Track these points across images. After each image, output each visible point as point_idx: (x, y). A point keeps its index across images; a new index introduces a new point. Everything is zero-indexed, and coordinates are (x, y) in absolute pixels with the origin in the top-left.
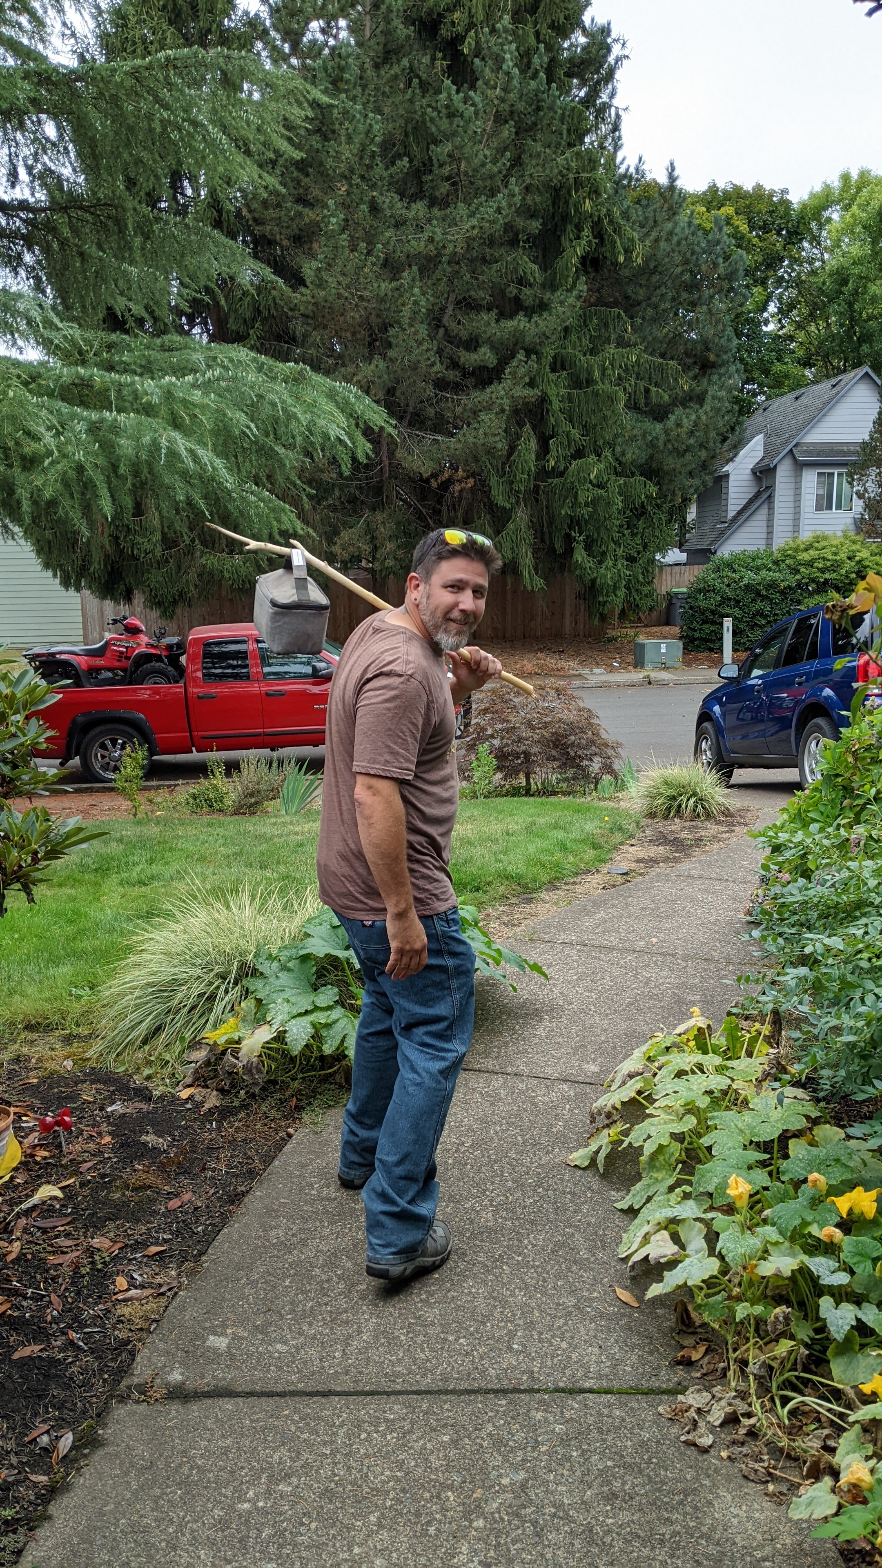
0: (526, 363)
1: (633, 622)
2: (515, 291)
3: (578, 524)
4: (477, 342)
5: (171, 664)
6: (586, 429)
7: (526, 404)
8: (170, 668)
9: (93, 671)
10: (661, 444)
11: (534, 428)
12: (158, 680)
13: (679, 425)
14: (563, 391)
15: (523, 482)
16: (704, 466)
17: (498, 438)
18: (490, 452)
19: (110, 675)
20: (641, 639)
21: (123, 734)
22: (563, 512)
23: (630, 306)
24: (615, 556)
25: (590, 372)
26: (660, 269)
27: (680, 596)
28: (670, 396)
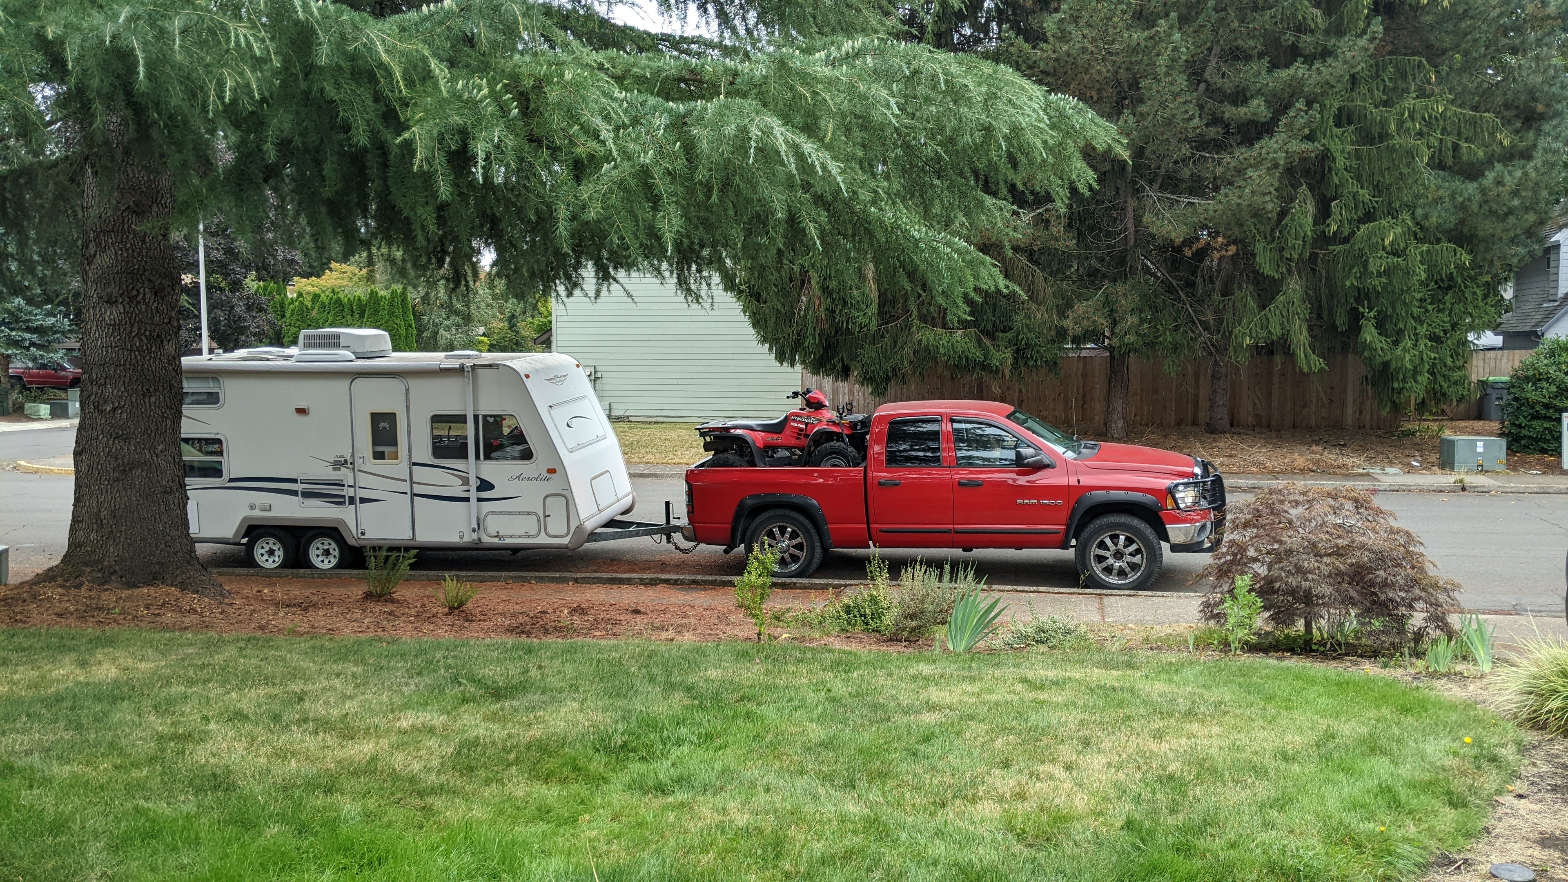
0: (1306, 113)
1: (1434, 414)
2: (1292, 39)
3: (1367, 296)
4: (1244, 95)
5: (852, 444)
6: (1377, 189)
7: (1303, 160)
8: (850, 449)
9: (769, 449)
10: (1475, 207)
11: (1311, 189)
12: (837, 461)
13: (1499, 183)
14: (1349, 148)
15: (1295, 247)
16: (1530, 233)
17: (1267, 198)
18: (1257, 214)
19: (787, 454)
20: (1447, 434)
21: (793, 521)
22: (1348, 283)
23: (1434, 55)
24: (1416, 335)
25: (1384, 124)
26: (1471, 13)
27: (1500, 386)
28: (1485, 153)
